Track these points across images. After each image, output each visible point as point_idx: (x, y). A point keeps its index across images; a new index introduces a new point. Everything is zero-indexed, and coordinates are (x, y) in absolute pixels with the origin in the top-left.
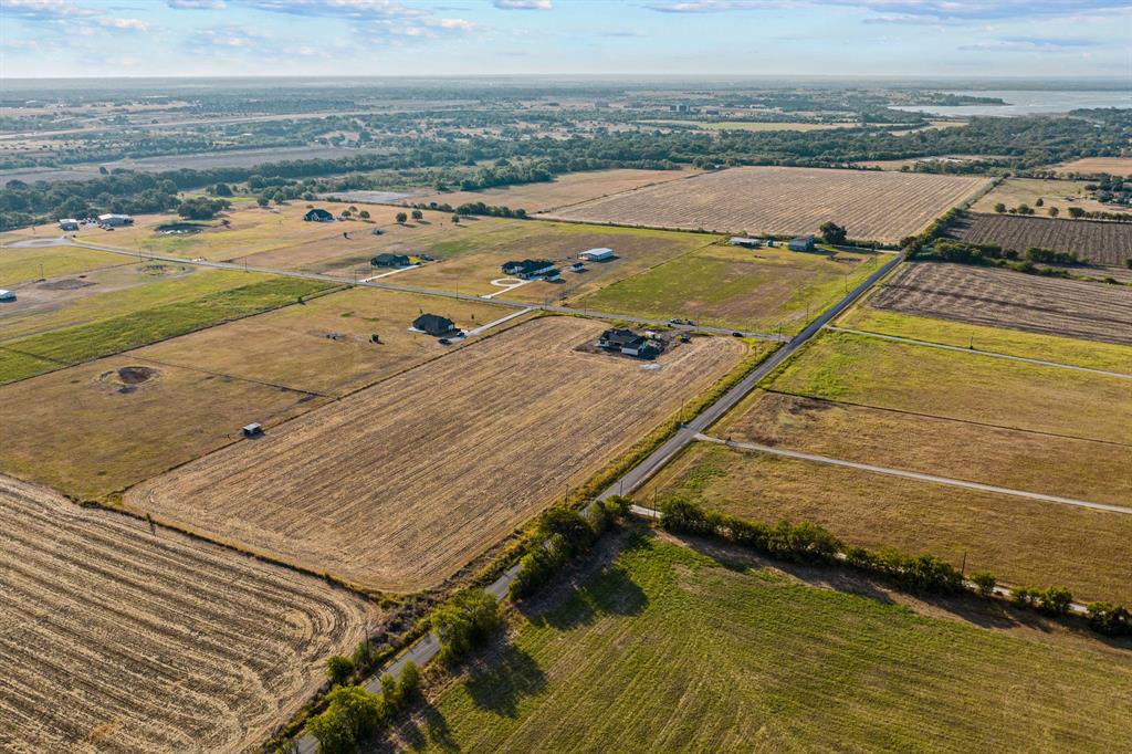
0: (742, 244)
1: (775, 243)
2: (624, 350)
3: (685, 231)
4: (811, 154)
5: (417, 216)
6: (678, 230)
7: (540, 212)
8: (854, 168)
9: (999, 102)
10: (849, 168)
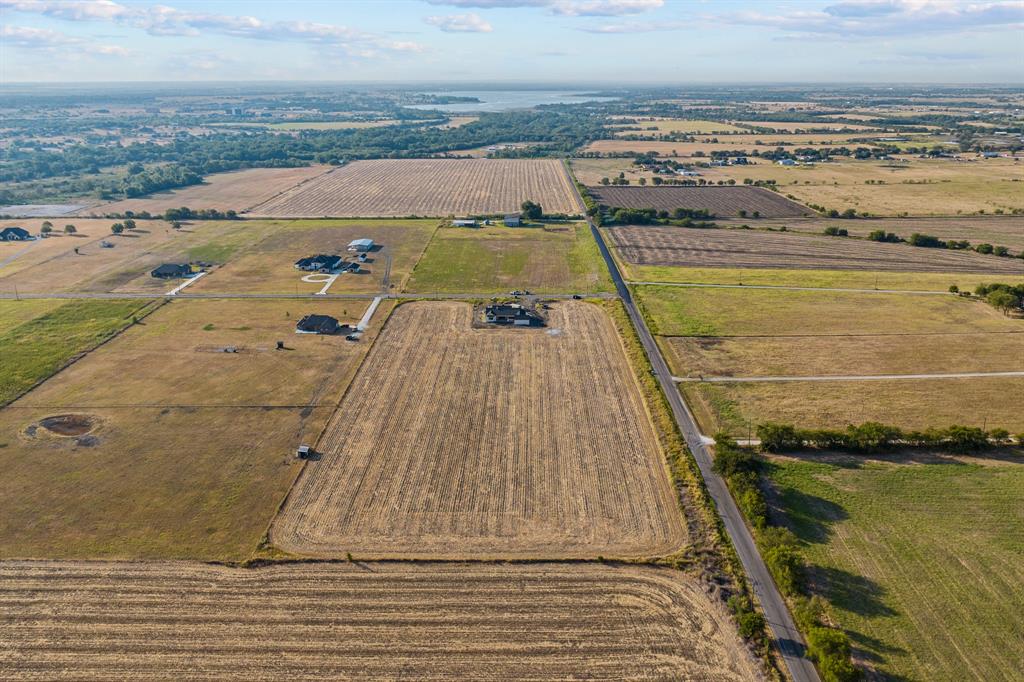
0: (467, 225)
1: (491, 222)
2: (517, 322)
3: (400, 218)
4: (398, 148)
5: (131, 225)
6: (395, 218)
7: (243, 213)
8: (450, 157)
9: (476, 100)
10: (446, 158)
